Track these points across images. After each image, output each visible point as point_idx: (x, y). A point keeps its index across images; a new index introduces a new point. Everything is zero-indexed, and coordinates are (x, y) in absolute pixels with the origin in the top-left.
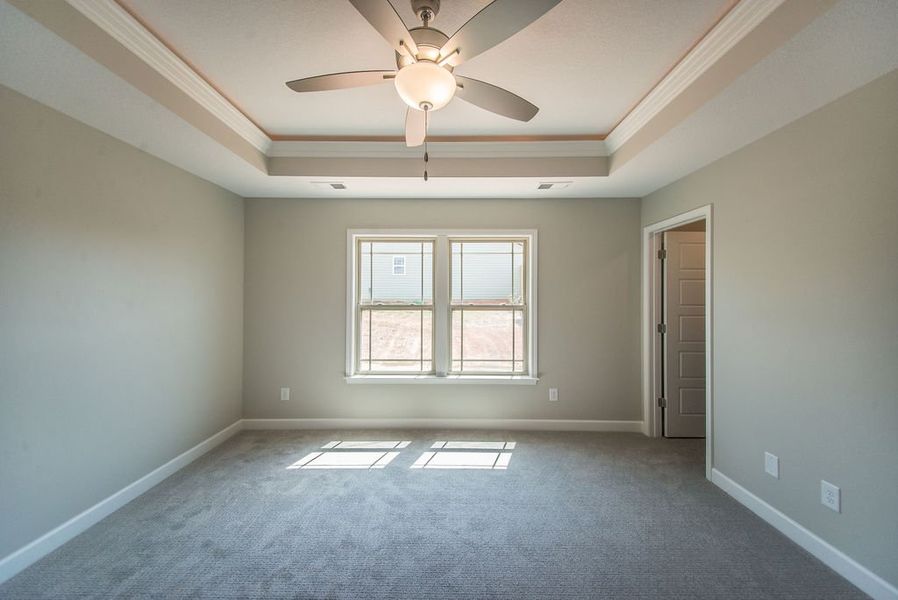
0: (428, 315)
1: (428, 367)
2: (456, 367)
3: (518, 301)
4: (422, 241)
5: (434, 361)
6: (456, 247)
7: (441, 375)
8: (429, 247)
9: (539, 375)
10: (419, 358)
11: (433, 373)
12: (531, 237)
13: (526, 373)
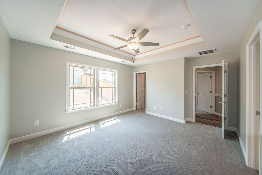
1: (92, 104)
2: (100, 103)
3: (114, 86)
9: (118, 102)
10: (90, 102)
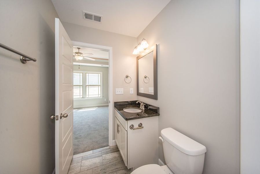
0: (81, 87)
1: (81, 97)
2: (87, 96)
3: (100, 84)
4: (80, 73)
5: (83, 95)
6: (87, 74)
7: (84, 98)
8: (81, 74)
9: (103, 97)
10: (80, 95)
11: (83, 98)
12: (102, 73)
13: (101, 97)
